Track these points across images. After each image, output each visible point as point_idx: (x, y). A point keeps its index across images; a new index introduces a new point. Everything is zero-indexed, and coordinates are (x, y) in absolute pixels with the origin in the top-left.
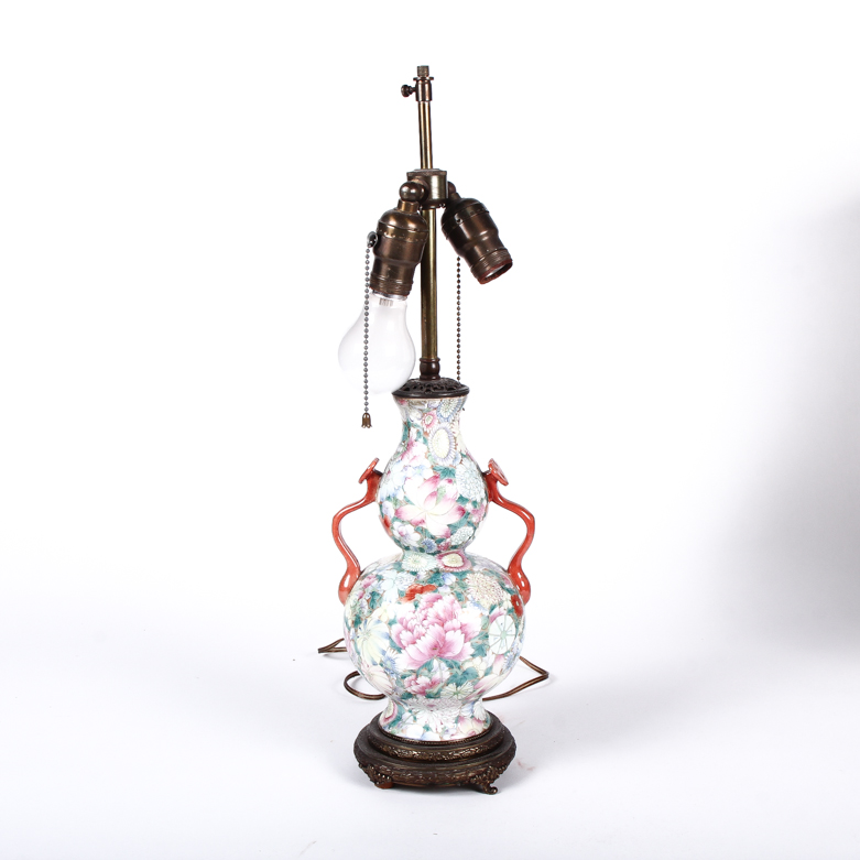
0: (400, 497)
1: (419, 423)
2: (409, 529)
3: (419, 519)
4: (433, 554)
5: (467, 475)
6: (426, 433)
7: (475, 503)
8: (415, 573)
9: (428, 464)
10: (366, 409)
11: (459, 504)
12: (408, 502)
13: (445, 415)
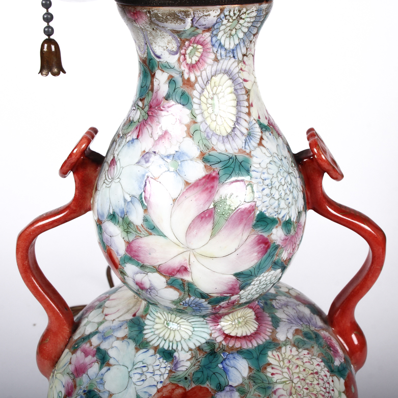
0: (136, 217)
1: (173, 60)
2: (157, 281)
3: (176, 263)
4: (204, 316)
5: (274, 169)
6: (188, 83)
7: (287, 224)
8: (168, 355)
9: (192, 149)
10: (49, 31)
11: (259, 232)
12: (152, 229)
13: (229, 44)
